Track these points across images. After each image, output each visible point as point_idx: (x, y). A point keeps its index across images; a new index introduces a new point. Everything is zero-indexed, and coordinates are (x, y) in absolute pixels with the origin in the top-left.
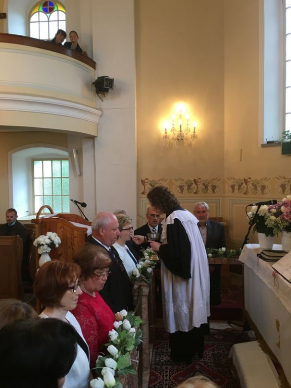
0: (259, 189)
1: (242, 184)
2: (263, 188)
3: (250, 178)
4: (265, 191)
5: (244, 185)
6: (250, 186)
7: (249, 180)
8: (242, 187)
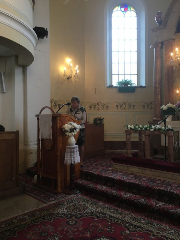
0: (105, 107)
1: (96, 105)
2: (107, 107)
3: (100, 102)
4: (108, 108)
5: (97, 105)
6: (100, 106)
7: (100, 103)
8: (96, 106)
